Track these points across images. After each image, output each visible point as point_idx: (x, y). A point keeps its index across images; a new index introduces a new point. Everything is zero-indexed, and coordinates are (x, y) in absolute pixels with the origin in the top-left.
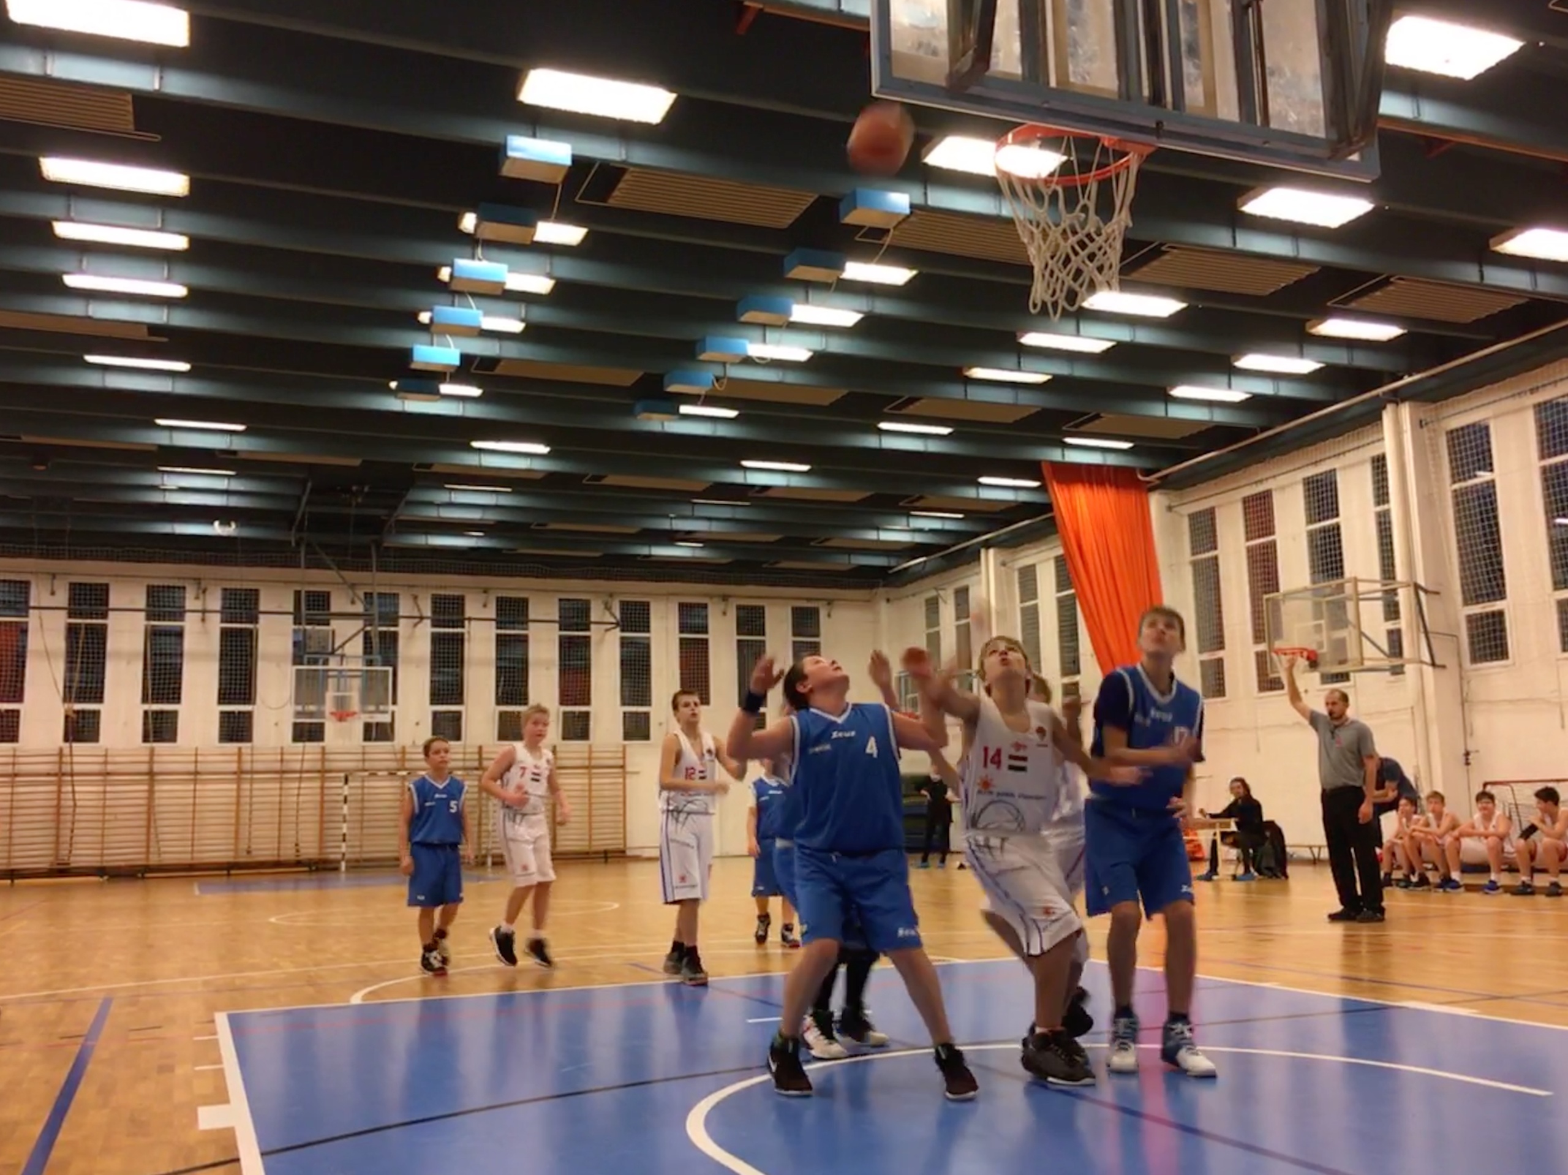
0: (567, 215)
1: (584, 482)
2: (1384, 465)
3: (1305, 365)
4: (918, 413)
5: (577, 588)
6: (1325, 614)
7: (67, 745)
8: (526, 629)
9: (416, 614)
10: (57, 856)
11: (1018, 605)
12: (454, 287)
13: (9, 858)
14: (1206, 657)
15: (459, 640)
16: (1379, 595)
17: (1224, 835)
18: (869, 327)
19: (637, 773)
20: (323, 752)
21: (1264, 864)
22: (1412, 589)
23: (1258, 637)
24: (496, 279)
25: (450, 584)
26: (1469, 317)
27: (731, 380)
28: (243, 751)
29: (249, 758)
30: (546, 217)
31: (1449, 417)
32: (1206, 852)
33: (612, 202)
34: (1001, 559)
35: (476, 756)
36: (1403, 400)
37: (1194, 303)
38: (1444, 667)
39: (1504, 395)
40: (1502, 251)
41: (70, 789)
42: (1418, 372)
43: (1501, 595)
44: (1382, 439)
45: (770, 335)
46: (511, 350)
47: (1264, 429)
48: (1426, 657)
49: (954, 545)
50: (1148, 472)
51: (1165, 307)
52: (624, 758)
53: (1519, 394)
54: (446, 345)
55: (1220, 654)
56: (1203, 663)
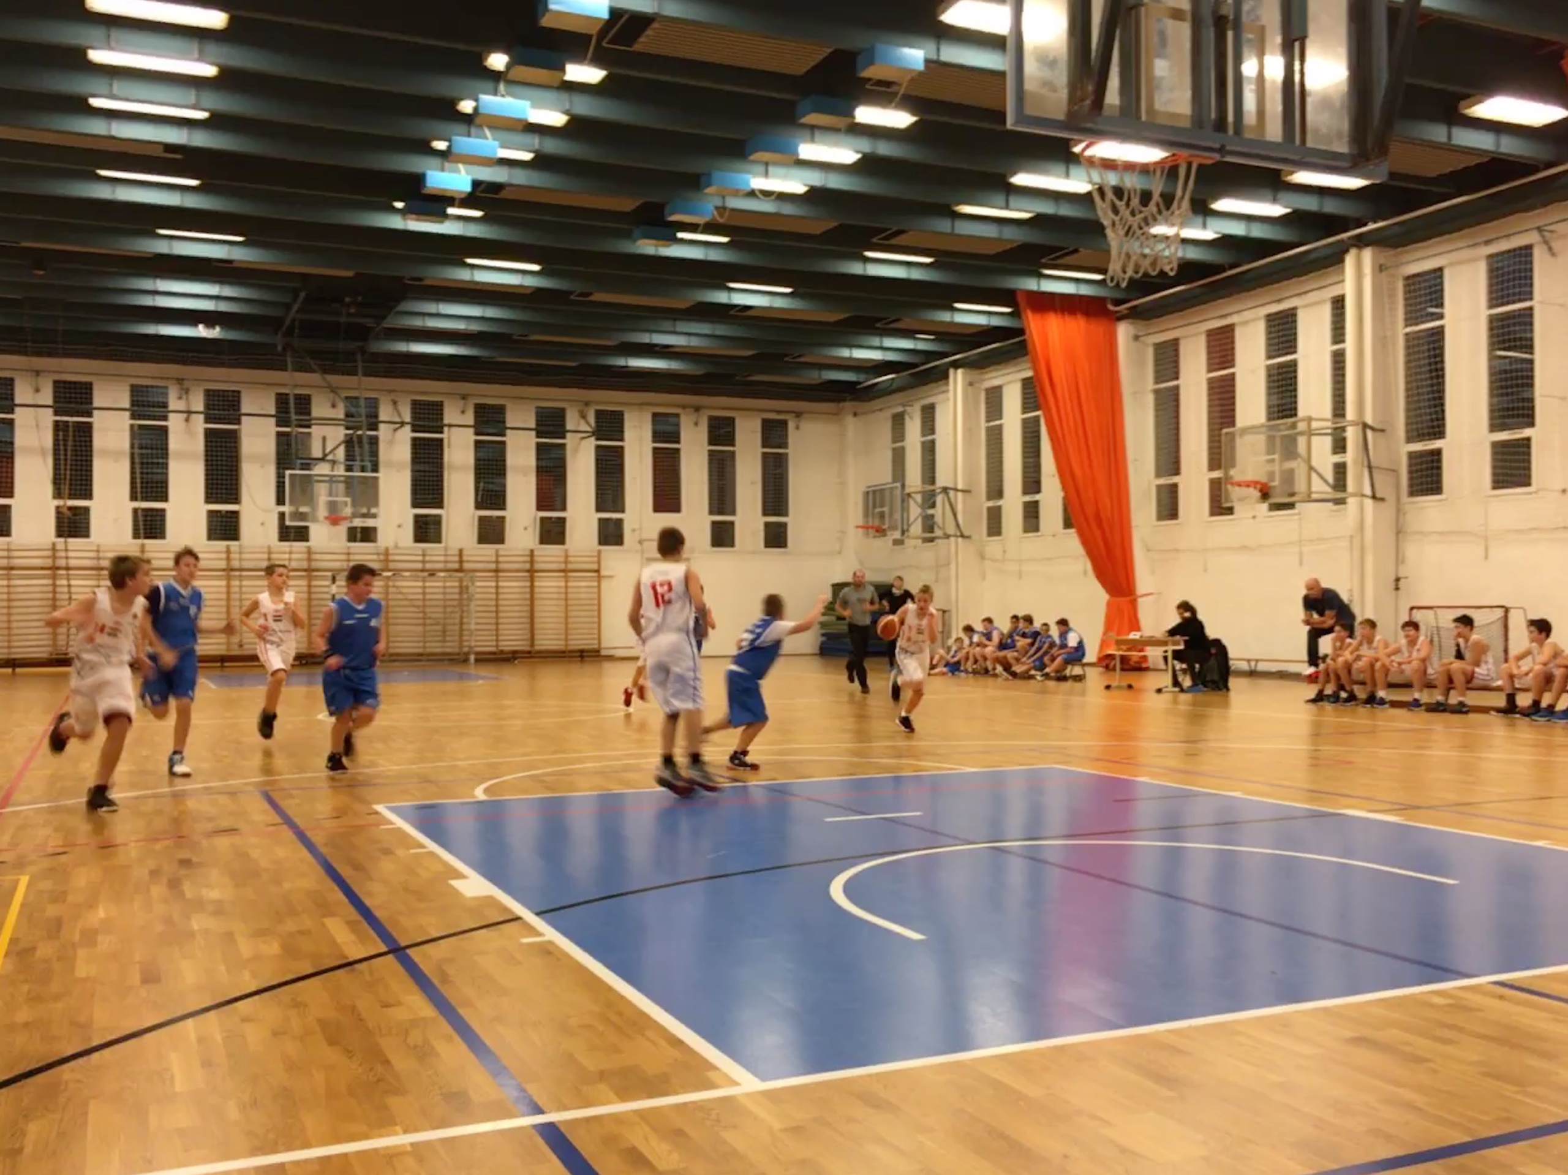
0: (598, 61)
1: (572, 297)
2: (1343, 307)
3: (1276, 210)
4: (904, 244)
5: (552, 397)
6: (1278, 447)
7: (62, 540)
8: (504, 436)
9: (397, 419)
10: (55, 645)
11: (983, 425)
12: (474, 119)
13: (9, 647)
14: (1162, 481)
15: (439, 444)
16: (1329, 431)
17: (1174, 651)
18: (868, 165)
19: (611, 577)
20: (309, 551)
21: (1209, 679)
22: (1360, 427)
23: (1214, 464)
24: (521, 114)
25: (429, 389)
26: (1433, 173)
27: (733, 210)
28: (232, 549)
29: (237, 556)
30: (577, 60)
31: (1408, 262)
33: (637, 47)
34: (969, 379)
35: (457, 558)
36: (1367, 245)
38: (1382, 500)
39: (1461, 245)
40: (1471, 115)
41: (65, 582)
42: (1384, 219)
43: (1441, 434)
44: (1343, 281)
46: (520, 177)
47: (1233, 266)
48: (1368, 491)
49: (923, 364)
50: (1118, 302)
51: (1151, 154)
52: (599, 562)
53: (1474, 245)
54: (458, 171)
55: (1175, 479)
56: (1159, 488)
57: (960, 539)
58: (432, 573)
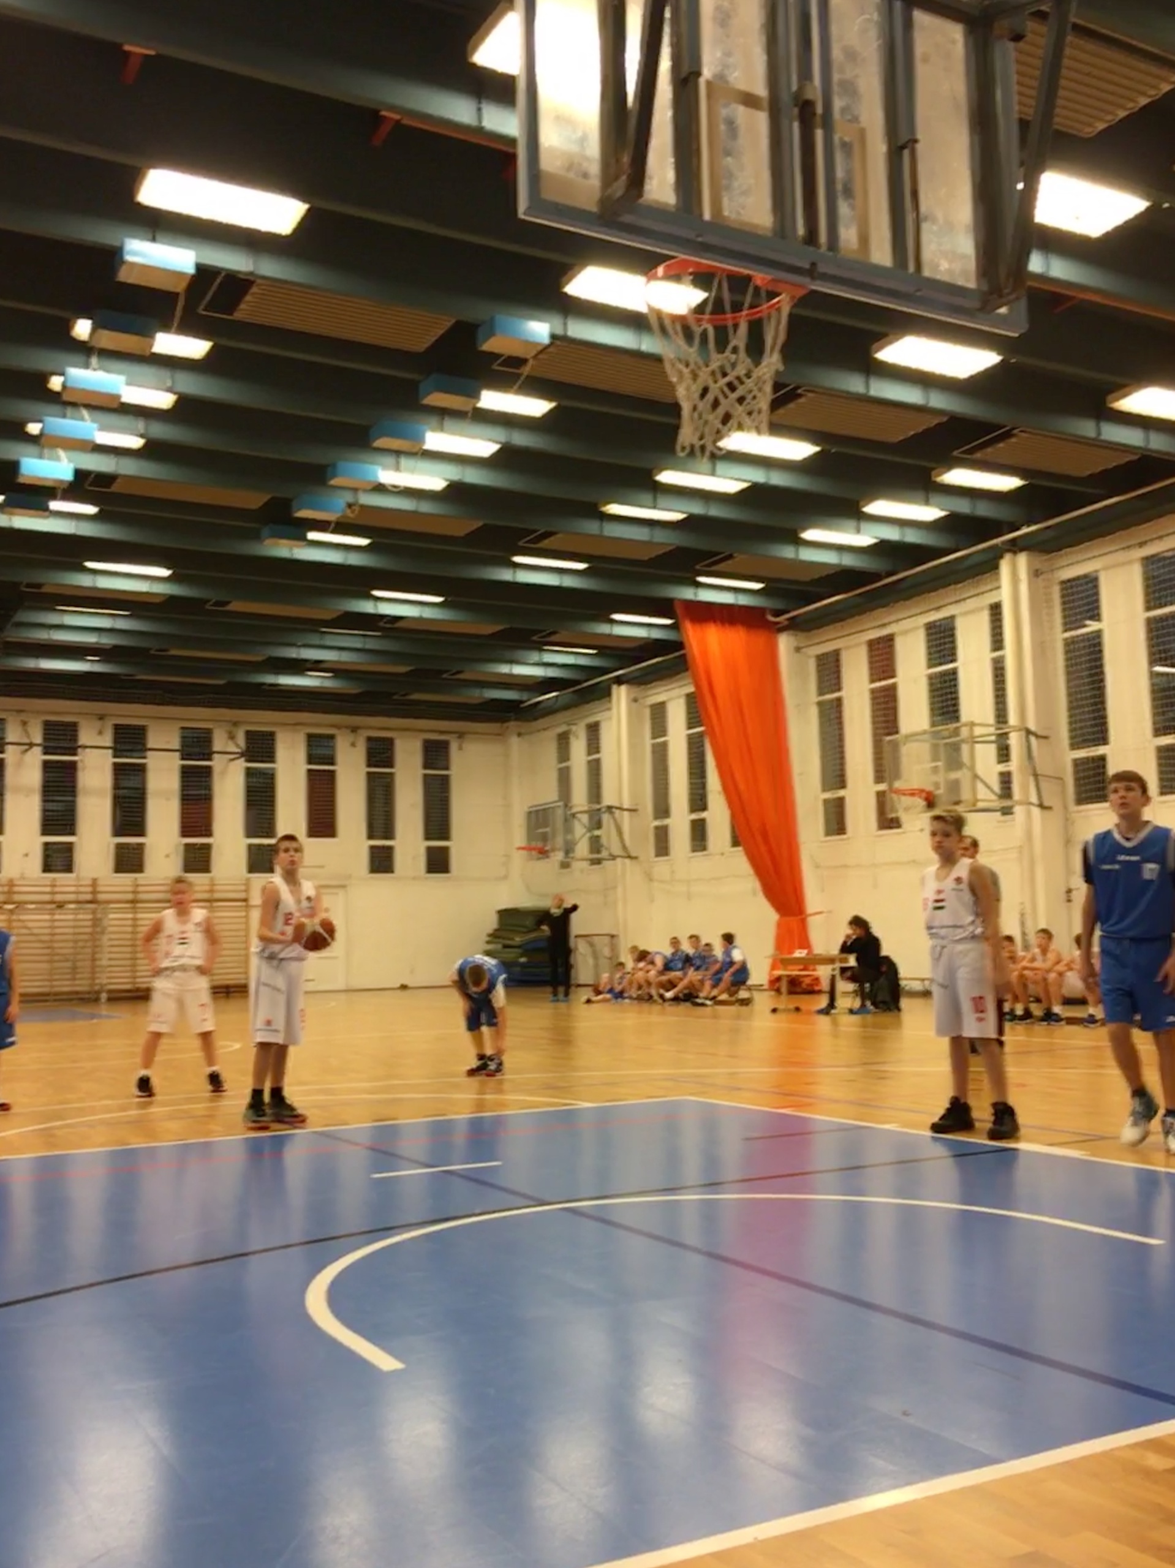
0: (190, 327)
1: (207, 607)
2: (1000, 614)
3: (930, 513)
4: (554, 547)
5: (199, 716)
6: (942, 755)
8: (144, 758)
9: (26, 741)
11: (648, 741)
12: (66, 397)
14: (828, 795)
15: (72, 767)
16: (993, 738)
17: (843, 970)
18: (506, 458)
21: (880, 998)
22: (1023, 733)
23: (879, 778)
24: (114, 391)
25: (63, 709)
26: (1084, 471)
27: (362, 507)
30: (166, 327)
31: (1063, 567)
32: (825, 985)
33: (238, 315)
34: (632, 696)
35: (90, 889)
36: (1022, 550)
37: (827, 447)
38: (1049, 808)
39: (1114, 548)
40: (1118, 409)
42: (1036, 523)
43: (1103, 740)
44: (999, 588)
45: (404, 462)
46: (128, 467)
47: (890, 574)
48: (1034, 799)
49: (586, 681)
50: (778, 613)
51: (800, 450)
52: (247, 891)
53: (1129, 547)
54: (58, 459)
55: (841, 793)
56: (826, 802)
57: (627, 861)
58: (60, 905)
